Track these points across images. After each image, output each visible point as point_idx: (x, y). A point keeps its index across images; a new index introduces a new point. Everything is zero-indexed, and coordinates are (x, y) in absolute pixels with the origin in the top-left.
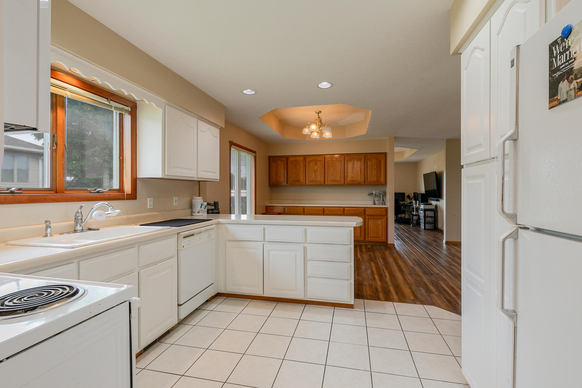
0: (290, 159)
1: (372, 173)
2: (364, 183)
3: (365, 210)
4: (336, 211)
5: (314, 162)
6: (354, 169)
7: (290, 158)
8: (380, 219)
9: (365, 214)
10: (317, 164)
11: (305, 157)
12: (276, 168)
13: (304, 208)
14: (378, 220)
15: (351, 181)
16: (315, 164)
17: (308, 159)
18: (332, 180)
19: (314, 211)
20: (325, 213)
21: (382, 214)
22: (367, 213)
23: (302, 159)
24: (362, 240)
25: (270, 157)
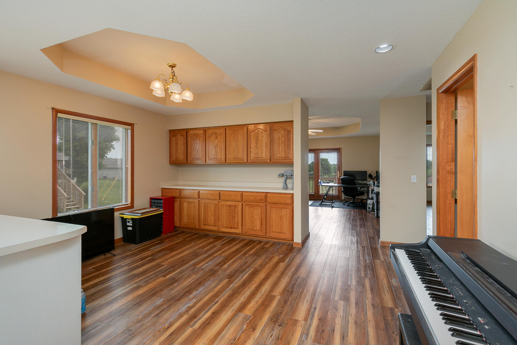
0: (190, 133)
1: (279, 148)
2: (270, 160)
3: (266, 196)
4: (234, 196)
5: (214, 135)
6: (258, 144)
7: (190, 131)
8: (284, 209)
9: (266, 202)
10: (218, 138)
11: (205, 130)
12: (176, 143)
13: (199, 191)
14: (282, 209)
15: (255, 159)
16: (215, 138)
17: (209, 132)
18: (234, 157)
19: (210, 196)
20: (221, 199)
21: (287, 202)
22: (269, 200)
23: (202, 132)
24: (262, 234)
25: (171, 131)
